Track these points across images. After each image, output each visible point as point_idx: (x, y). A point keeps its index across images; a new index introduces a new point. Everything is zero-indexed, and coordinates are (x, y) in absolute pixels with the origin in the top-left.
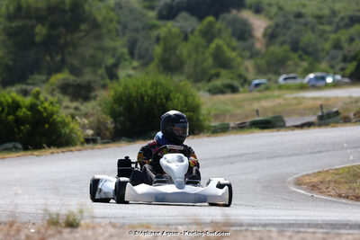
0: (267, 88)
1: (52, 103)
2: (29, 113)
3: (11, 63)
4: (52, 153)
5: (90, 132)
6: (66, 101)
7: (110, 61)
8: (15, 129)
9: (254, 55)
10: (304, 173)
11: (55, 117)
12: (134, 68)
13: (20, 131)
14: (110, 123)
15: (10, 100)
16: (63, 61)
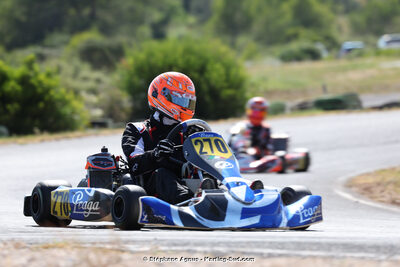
0: (361, 54)
1: (49, 75)
2: (19, 88)
3: (23, 19)
4: (43, 141)
5: (98, 113)
7: (157, 16)
9: (350, 9)
10: (364, 171)
11: (52, 93)
12: (190, 26)
13: (6, 111)
14: (126, 101)
16: (93, 17)
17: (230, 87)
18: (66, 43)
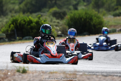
1: (45, 21)
6: (54, 19)
8: (31, 31)
12: (85, 6)
13: (32, 32)
15: (28, 20)
16: (55, 3)
17: (99, 25)
18: (48, 11)
